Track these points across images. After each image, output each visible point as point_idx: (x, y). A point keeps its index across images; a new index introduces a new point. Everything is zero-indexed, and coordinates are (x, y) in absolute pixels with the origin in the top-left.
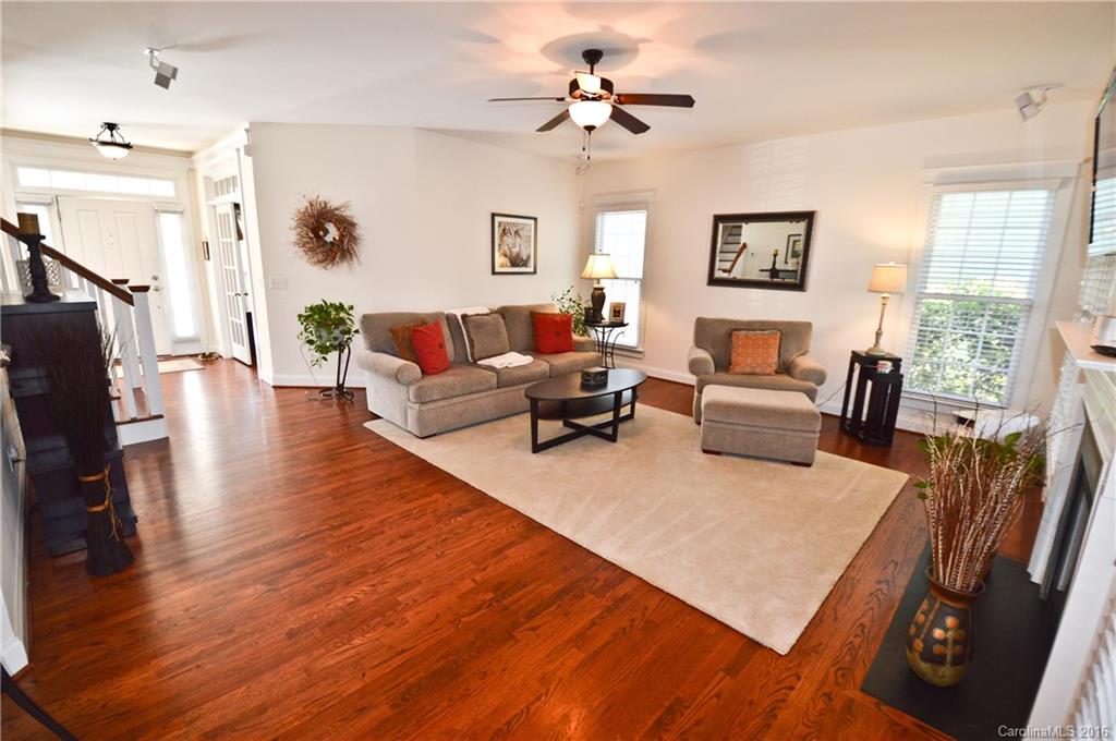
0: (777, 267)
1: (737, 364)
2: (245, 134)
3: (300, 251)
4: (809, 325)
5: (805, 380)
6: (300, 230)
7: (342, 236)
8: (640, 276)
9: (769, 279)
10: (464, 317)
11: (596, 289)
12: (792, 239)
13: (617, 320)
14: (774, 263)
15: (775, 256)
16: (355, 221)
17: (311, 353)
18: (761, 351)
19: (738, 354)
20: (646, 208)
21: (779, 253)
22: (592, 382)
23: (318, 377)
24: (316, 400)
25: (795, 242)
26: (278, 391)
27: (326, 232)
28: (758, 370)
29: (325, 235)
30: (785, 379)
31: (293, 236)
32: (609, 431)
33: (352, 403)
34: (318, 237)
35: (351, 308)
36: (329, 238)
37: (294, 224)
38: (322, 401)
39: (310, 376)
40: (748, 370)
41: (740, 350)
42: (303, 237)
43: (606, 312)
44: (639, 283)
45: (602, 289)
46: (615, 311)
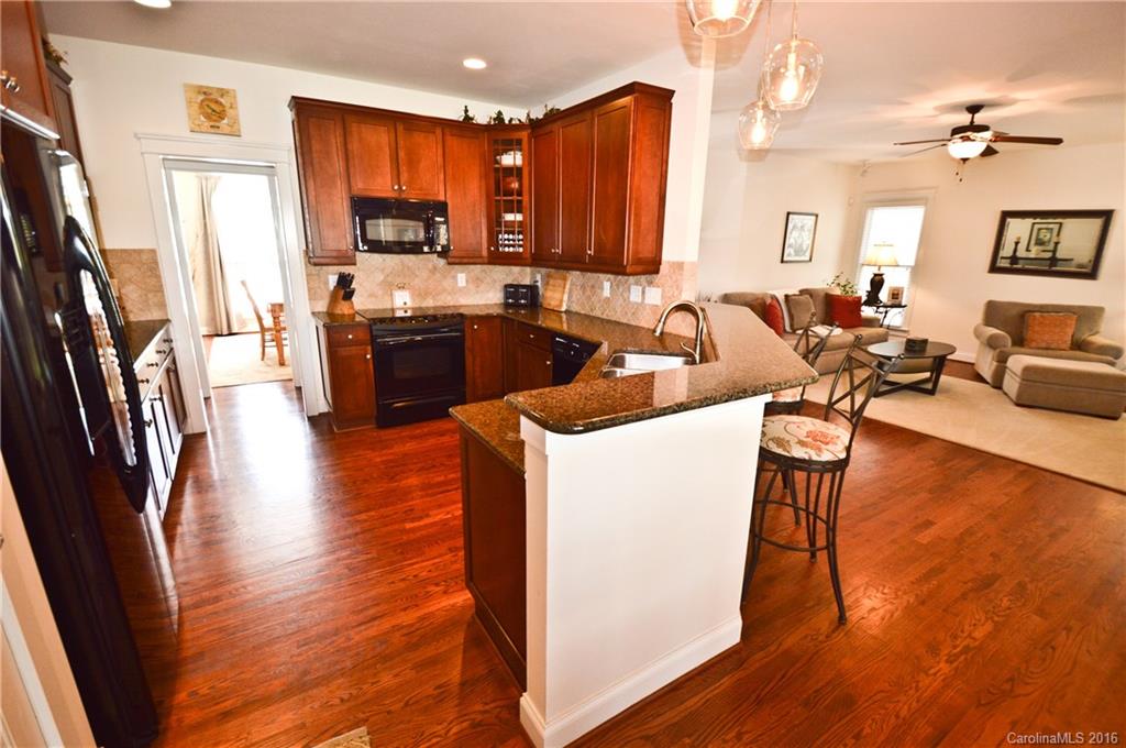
0: (1019, 254)
1: (1033, 341)
4: (1101, 310)
5: (1102, 354)
8: (912, 264)
9: (1008, 265)
10: (787, 296)
11: (875, 275)
12: (1037, 226)
13: (897, 302)
14: (1015, 251)
15: (1017, 243)
18: (1057, 330)
19: (1034, 332)
20: (926, 204)
21: (1021, 241)
22: (917, 348)
25: (1040, 229)
28: (1053, 346)
30: (1078, 353)
32: (929, 386)
40: (1044, 345)
41: (1037, 328)
43: (884, 296)
44: (909, 270)
45: (881, 275)
46: (893, 294)
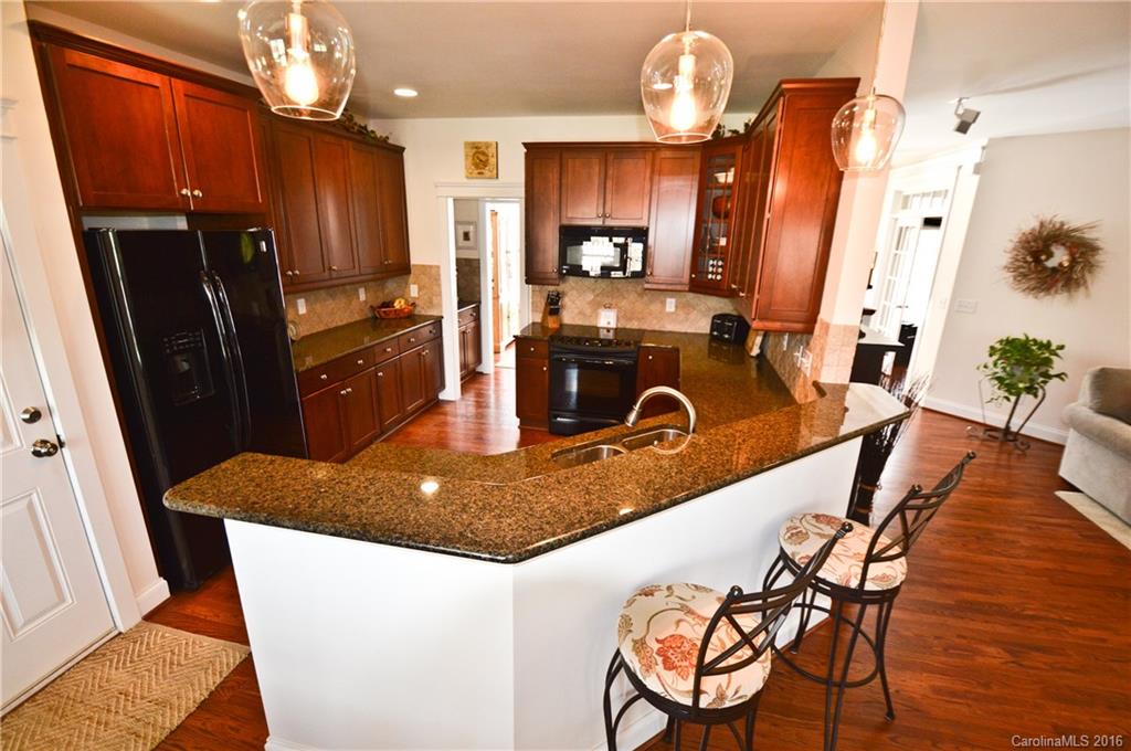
2: (980, 150)
3: (1009, 275)
6: (1015, 253)
7: (1073, 261)
16: (1099, 244)
17: (991, 389)
23: (987, 413)
24: (977, 437)
26: (929, 415)
27: (1050, 255)
29: (1047, 259)
31: (1006, 259)
33: (1024, 455)
34: (1037, 261)
35: (1062, 347)
36: (1051, 263)
37: (1010, 246)
38: (984, 440)
39: (980, 411)
42: (1017, 260)
